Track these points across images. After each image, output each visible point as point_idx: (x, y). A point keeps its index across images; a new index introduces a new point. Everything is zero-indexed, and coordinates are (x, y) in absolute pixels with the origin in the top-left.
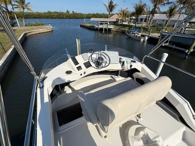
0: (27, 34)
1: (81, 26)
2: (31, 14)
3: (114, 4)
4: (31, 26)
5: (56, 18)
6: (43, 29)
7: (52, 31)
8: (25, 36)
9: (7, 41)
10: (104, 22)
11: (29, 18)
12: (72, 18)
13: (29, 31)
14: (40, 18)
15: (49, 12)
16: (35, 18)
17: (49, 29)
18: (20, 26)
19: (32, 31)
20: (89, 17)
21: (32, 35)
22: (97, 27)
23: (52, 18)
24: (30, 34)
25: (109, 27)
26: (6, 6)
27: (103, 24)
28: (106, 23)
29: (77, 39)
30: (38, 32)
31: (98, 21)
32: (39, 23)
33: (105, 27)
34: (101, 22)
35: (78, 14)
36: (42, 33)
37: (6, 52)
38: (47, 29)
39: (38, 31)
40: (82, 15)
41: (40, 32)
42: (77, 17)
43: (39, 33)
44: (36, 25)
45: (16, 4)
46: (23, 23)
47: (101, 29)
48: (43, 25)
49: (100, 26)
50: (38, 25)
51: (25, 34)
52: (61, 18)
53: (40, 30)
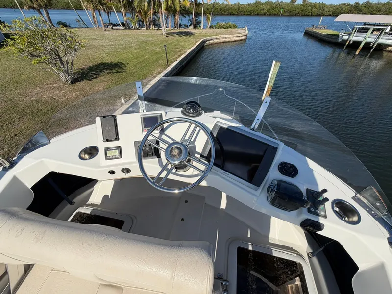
0: (207, 42)
1: (308, 34)
2: (227, 8)
4: (218, 28)
5: (264, 14)
6: (231, 36)
7: (245, 40)
8: (202, 46)
9: (177, 50)
10: (374, 25)
11: (223, 14)
12: (296, 15)
13: (211, 38)
14: (238, 15)
15: (257, 3)
16: (231, 14)
17: (240, 35)
18: (204, 28)
19: (215, 37)
20: (336, 12)
21: (213, 44)
22: (345, 37)
23: (258, 15)
24: (211, 42)
25: (381, 41)
27: (365, 31)
28: (378, 30)
29: (274, 62)
30: (223, 40)
31: (357, 23)
32: (231, 23)
33: (368, 40)
34: (365, 24)
35: (315, 4)
36: (229, 42)
37: (168, 65)
38: (238, 35)
39: (223, 38)
40: (323, 6)
41: (225, 40)
42: (307, 13)
43: (224, 42)
44: (224, 28)
46: (208, 23)
47: (356, 44)
48: (235, 27)
49: (356, 37)
50: (227, 28)
51: (204, 42)
52: (275, 15)
53: (227, 36)
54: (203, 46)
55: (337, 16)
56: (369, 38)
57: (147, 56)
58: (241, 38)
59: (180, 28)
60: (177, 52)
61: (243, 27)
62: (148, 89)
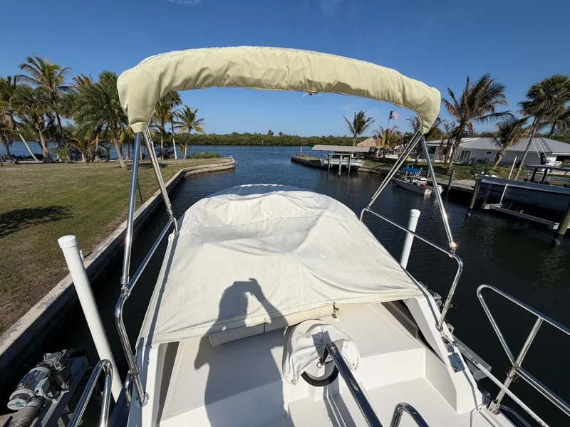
0: (187, 173)
1: (294, 161)
2: (202, 138)
3: (365, 118)
4: (198, 158)
5: (246, 144)
6: (216, 165)
7: (234, 168)
8: (182, 177)
9: (149, 183)
10: (342, 153)
11: (197, 144)
12: (277, 145)
13: (191, 168)
14: (216, 145)
15: (235, 135)
16: (208, 144)
17: (227, 164)
18: (179, 158)
19: (197, 167)
20: (311, 142)
21: (195, 174)
22: (326, 162)
23: (238, 145)
24: (192, 172)
25: (351, 164)
26: (163, 125)
27: (338, 157)
28: (346, 156)
30: (207, 170)
31: (329, 152)
32: (211, 153)
33: (343, 163)
34: (336, 152)
35: (291, 137)
36: (215, 171)
37: (143, 202)
38: (225, 164)
39: (208, 168)
40: (298, 138)
41: (211, 169)
42: (287, 143)
43: (209, 172)
44: (205, 158)
45: (180, 120)
46: (184, 154)
47: (336, 167)
48: (218, 156)
49: (333, 162)
50: (209, 157)
51: (184, 173)
52: (256, 145)
53: (212, 166)
54: (184, 178)
55: (313, 146)
56: (342, 162)
57: (103, 194)
58: (228, 167)
59: (143, 159)
60: (150, 186)
61: (227, 156)
62: (119, 234)
